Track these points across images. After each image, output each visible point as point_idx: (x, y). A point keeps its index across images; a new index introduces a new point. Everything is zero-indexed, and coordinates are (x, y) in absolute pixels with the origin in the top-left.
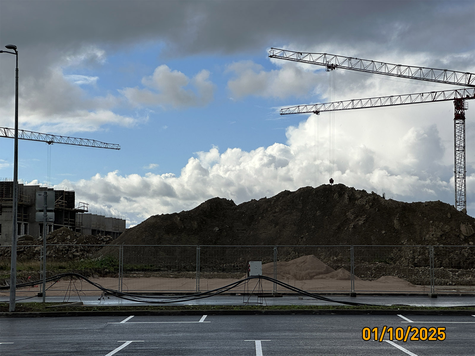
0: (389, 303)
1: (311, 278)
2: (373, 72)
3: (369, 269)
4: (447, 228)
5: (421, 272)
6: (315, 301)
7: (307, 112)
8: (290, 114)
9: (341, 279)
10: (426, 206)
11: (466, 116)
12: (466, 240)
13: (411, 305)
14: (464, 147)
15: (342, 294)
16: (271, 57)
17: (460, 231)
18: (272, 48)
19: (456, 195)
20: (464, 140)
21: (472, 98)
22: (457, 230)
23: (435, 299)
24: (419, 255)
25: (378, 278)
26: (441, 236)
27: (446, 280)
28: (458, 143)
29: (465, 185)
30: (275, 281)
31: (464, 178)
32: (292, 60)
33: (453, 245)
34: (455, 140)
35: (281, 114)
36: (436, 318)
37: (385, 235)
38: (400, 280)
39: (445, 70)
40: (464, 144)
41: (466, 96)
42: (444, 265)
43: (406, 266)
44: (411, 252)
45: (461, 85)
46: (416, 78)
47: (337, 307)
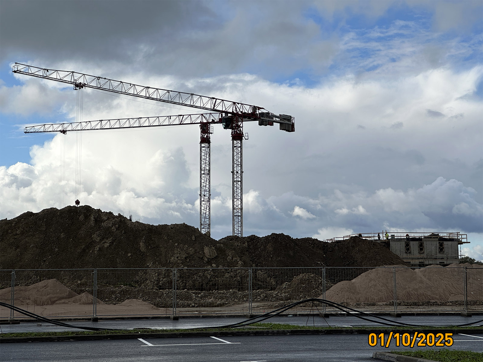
0: (131, 327)
1: (53, 303)
2: (122, 93)
3: (113, 292)
4: (191, 250)
5: (165, 295)
6: (55, 327)
7: (53, 131)
8: (34, 132)
9: (84, 304)
10: (172, 228)
11: (211, 140)
12: (209, 263)
13: (153, 328)
14: (209, 171)
15: (83, 319)
16: (15, 72)
17: (204, 253)
18: (16, 63)
19: (201, 217)
20: (209, 163)
21: (217, 123)
22: (200, 253)
23: (176, 321)
24: (163, 278)
25: (123, 301)
26: (186, 258)
27: (190, 302)
28: (203, 166)
29: (209, 208)
30: (12, 308)
31: (209, 201)
32: (37, 76)
33: (197, 267)
34: (201, 163)
35: (26, 132)
36: (176, 340)
37: (130, 257)
38: (144, 303)
39: (192, 94)
40: (209, 168)
41: (211, 121)
42: (187, 287)
43: (151, 289)
44: (157, 274)
45: (206, 109)
46: (164, 101)
47: (77, 333)
